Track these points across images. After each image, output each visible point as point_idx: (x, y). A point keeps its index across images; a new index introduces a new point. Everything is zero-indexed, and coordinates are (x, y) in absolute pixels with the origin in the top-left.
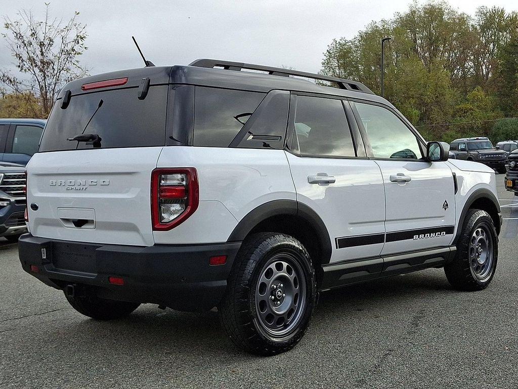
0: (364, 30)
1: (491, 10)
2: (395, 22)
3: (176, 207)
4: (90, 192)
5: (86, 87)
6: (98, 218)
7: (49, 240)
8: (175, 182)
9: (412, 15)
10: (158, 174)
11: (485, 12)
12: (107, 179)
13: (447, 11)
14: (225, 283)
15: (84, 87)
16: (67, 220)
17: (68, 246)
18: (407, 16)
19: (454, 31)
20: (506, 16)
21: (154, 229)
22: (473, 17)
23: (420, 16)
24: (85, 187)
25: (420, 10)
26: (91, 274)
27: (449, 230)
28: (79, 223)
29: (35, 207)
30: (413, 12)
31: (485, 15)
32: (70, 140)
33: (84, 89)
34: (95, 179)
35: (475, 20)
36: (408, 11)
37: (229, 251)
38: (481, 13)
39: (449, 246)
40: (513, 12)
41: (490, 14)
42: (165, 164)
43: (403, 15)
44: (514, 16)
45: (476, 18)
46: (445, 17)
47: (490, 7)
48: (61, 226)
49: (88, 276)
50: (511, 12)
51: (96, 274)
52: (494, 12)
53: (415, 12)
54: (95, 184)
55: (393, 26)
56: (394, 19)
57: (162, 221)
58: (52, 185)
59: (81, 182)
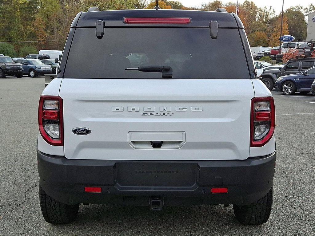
12: (200, 106)
34: (184, 106)
54: (186, 110)
57: (255, 139)
58: (118, 110)
59: (165, 109)
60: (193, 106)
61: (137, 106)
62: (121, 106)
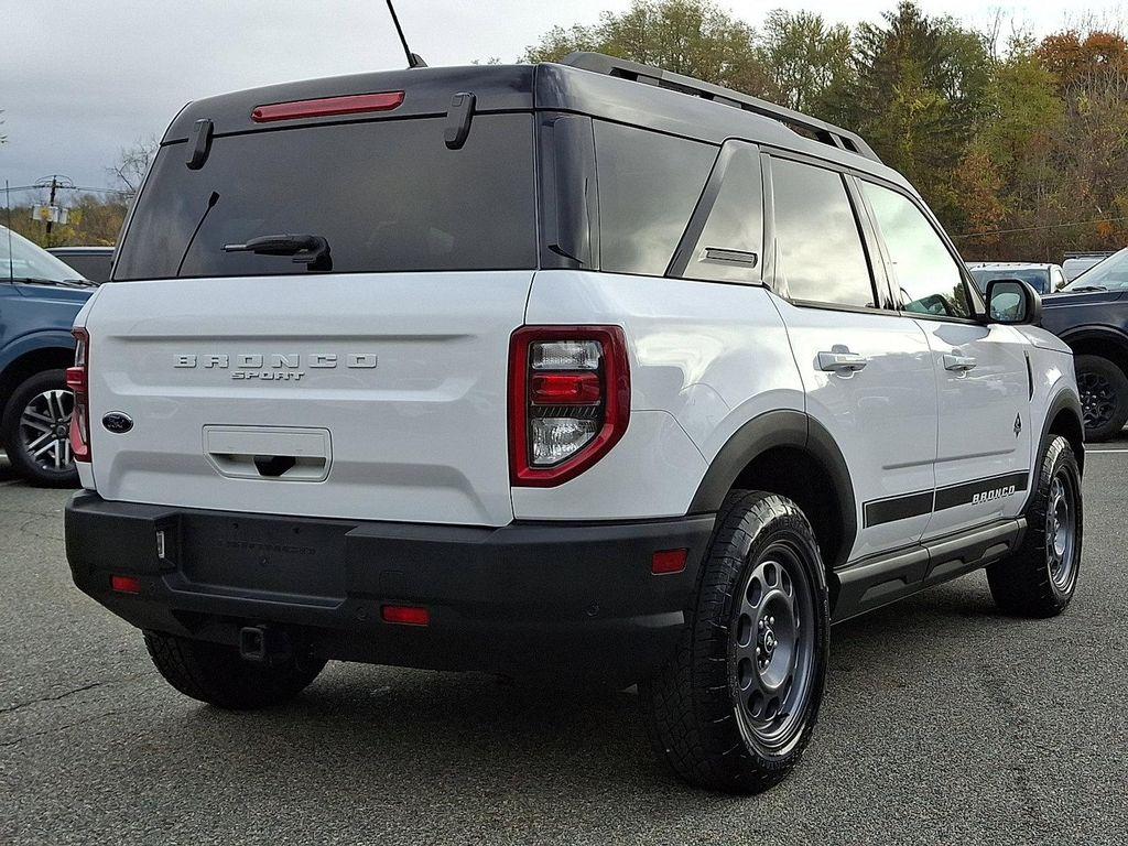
0: (538, 45)
1: (795, 19)
2: (601, 32)
3: (565, 427)
4: (316, 386)
5: (266, 112)
6: (341, 454)
7: (172, 511)
8: (566, 363)
9: (639, 19)
10: (527, 341)
11: (784, 22)
12: (369, 353)
13: (708, 16)
14: (679, 617)
15: (259, 114)
16: (227, 459)
17: (237, 526)
18: (628, 19)
19: (722, 59)
20: (825, 31)
21: (515, 481)
22: (760, 31)
23: (654, 24)
24: (296, 374)
25: (654, 10)
26: (329, 599)
27: (1019, 480)
28: (273, 467)
29: (118, 424)
30: (640, 14)
31: (784, 28)
32: (229, 250)
33: (258, 118)
34: (328, 351)
35: (763, 39)
36: (629, 12)
37: (693, 537)
38: (776, 23)
39: (1015, 519)
40: (839, 26)
41: (793, 28)
42: (543, 314)
43: (619, 17)
44: (842, 32)
45: (766, 34)
46: (706, 29)
47: (794, 13)
48: (209, 472)
49: (305, 602)
50: (834, 25)
51: (342, 600)
52: (802, 22)
53: (643, 13)
54: (333, 364)
55: (599, 40)
56: (600, 25)
57: (536, 462)
58: (183, 366)
59: (285, 360)
60: (352, 353)
61: (221, 352)
62: (189, 353)
